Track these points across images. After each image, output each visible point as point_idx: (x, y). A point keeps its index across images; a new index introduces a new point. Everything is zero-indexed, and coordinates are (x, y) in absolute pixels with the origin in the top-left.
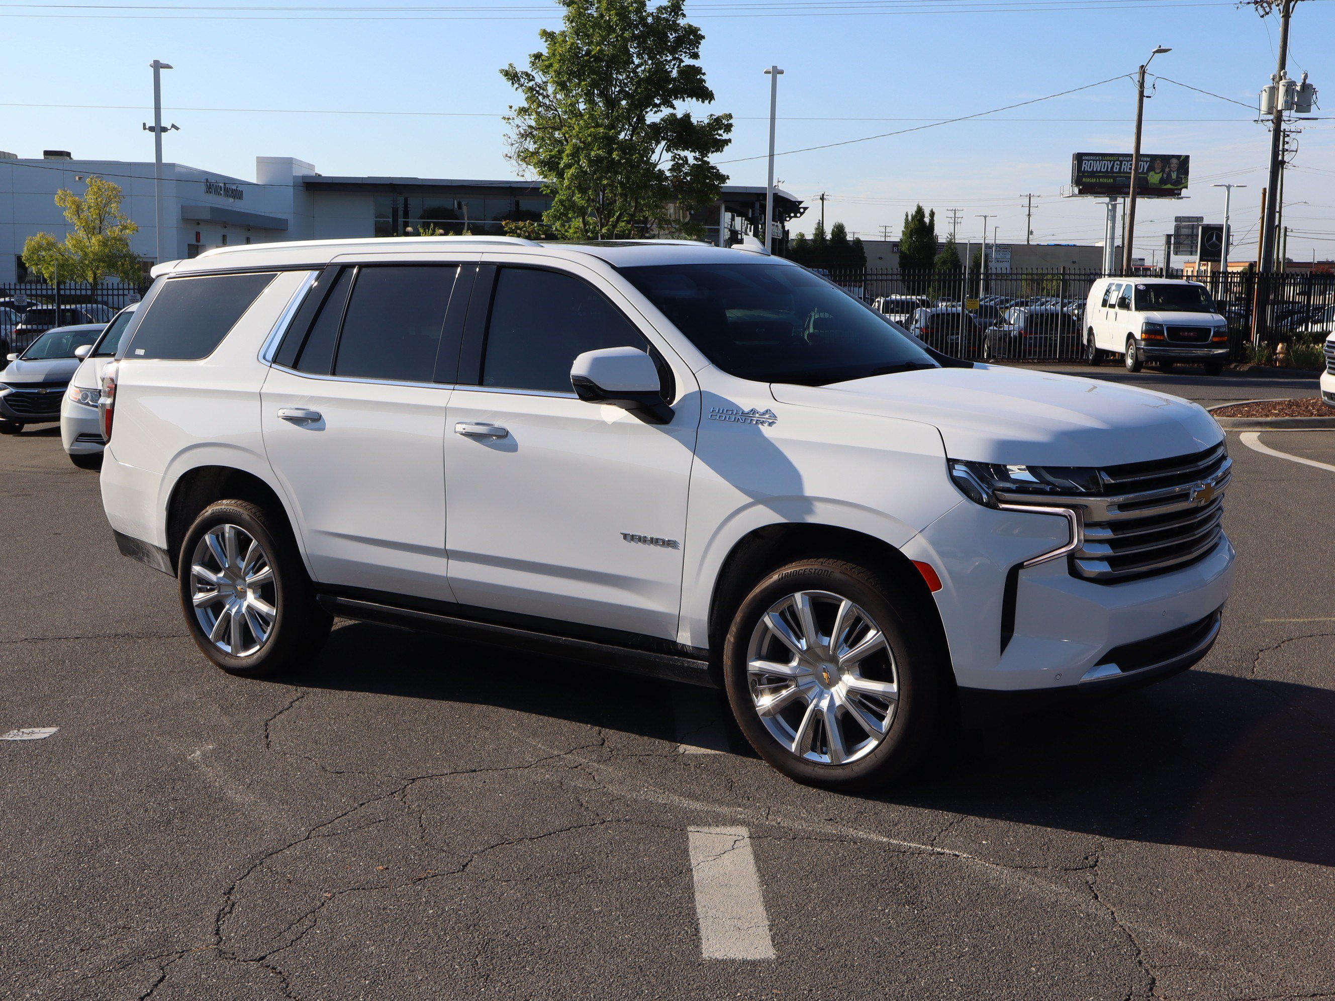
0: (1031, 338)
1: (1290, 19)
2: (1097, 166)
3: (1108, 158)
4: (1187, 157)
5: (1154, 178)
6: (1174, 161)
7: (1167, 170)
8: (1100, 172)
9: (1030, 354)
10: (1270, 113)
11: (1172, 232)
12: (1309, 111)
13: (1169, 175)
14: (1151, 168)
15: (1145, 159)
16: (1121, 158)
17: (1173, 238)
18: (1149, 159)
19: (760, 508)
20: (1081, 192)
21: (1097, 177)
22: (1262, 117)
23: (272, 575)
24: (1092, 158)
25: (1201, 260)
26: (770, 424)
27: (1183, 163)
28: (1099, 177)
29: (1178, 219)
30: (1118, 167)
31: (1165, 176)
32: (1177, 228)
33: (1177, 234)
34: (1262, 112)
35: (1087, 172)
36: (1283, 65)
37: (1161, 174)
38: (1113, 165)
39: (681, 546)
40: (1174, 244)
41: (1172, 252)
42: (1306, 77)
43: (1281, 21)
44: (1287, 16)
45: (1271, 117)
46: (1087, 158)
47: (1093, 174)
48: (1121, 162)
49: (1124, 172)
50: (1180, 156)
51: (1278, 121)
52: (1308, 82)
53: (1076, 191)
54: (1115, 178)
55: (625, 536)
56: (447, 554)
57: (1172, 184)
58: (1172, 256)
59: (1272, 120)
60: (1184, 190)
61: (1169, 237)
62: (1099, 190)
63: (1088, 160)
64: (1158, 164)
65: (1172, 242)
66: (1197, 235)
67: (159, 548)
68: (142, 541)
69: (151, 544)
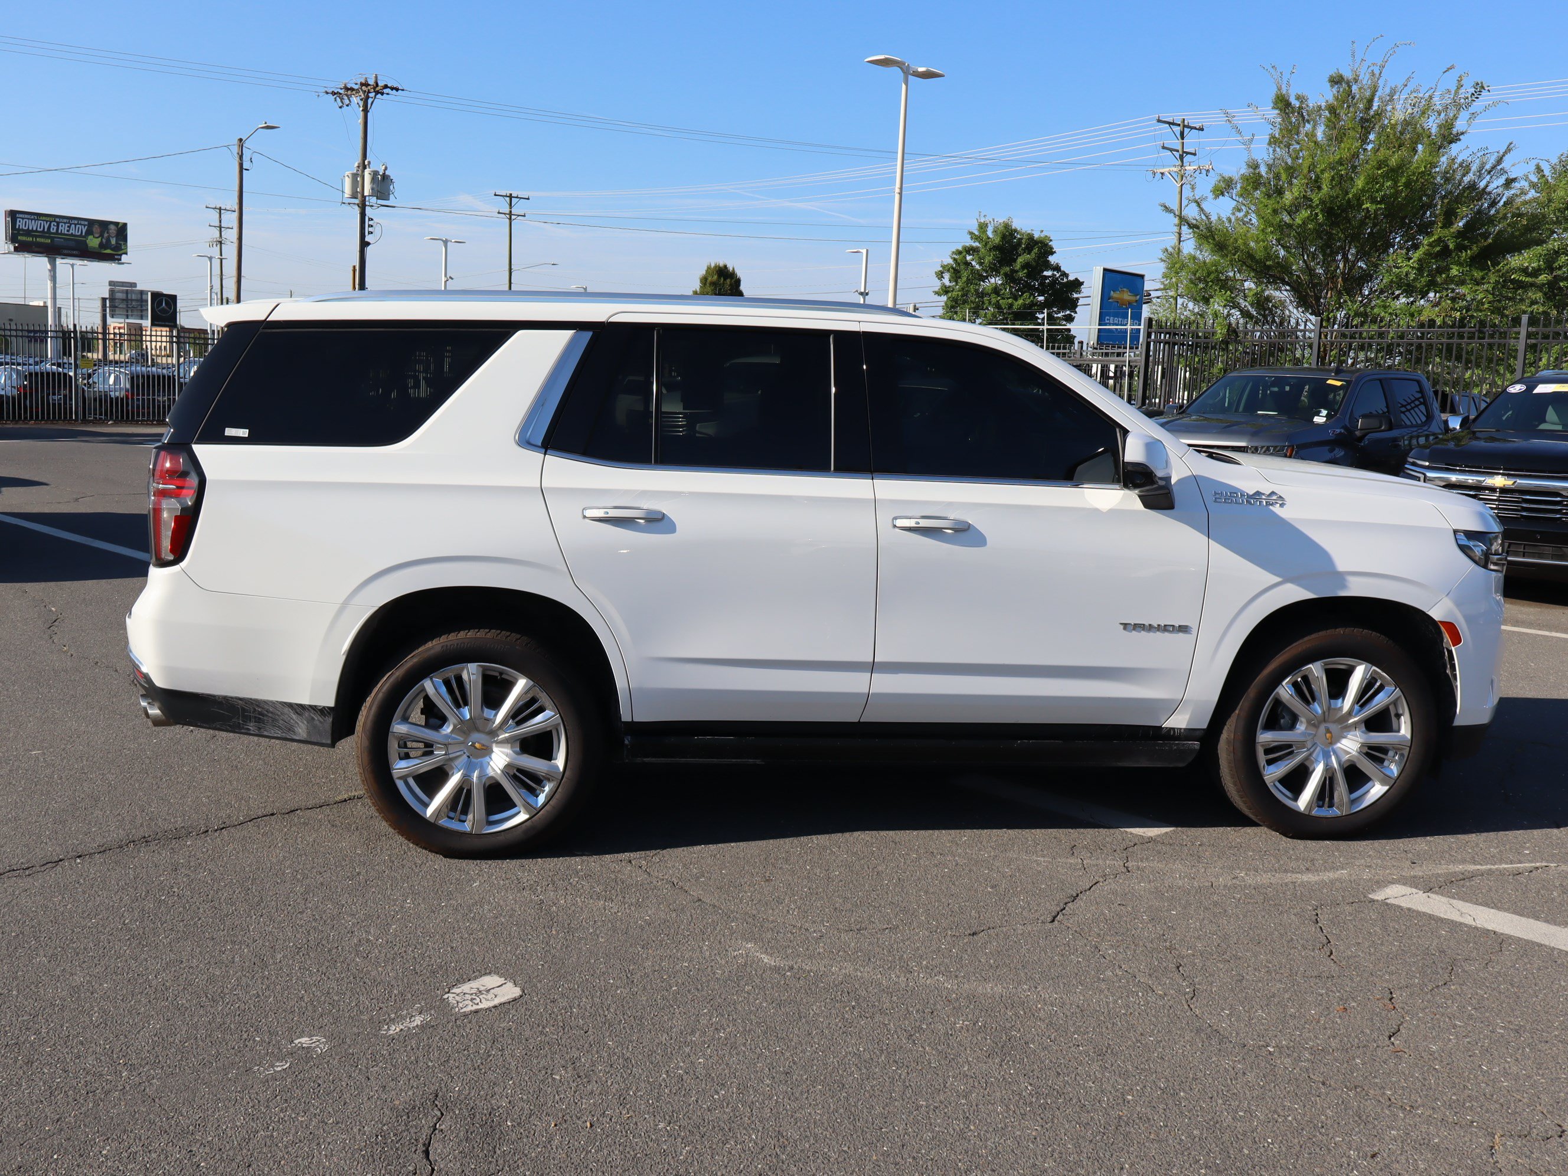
0: (138, 400)
1: (369, 114)
2: (33, 225)
3: (44, 218)
4: (125, 225)
5: (93, 242)
6: (112, 227)
7: (106, 235)
8: (36, 231)
9: (138, 416)
10: (354, 196)
11: (107, 296)
12: (388, 199)
13: (108, 240)
14: (89, 232)
15: (83, 222)
16: (57, 220)
17: (108, 301)
18: (86, 223)
19: (1289, 586)
20: (16, 250)
21: (33, 236)
22: (347, 201)
23: (560, 721)
24: (26, 216)
25: (153, 324)
26: (1282, 505)
27: (122, 230)
28: (36, 237)
29: (111, 283)
30: (55, 228)
31: (104, 241)
32: (112, 292)
33: (112, 299)
34: (346, 196)
35: (23, 230)
36: (365, 156)
37: (100, 239)
38: (50, 226)
39: (1194, 631)
40: (110, 307)
41: (108, 315)
42: (386, 169)
43: (361, 114)
44: (366, 111)
45: (357, 201)
46: (21, 216)
47: (28, 232)
48: (58, 223)
49: (61, 234)
50: (118, 223)
51: (363, 207)
52: (387, 173)
53: (12, 248)
54: (52, 239)
55: (1125, 626)
56: (873, 667)
57: (112, 249)
58: (109, 320)
59: (358, 205)
60: (124, 256)
61: (104, 300)
62: (36, 249)
63: (23, 219)
64: (96, 229)
65: (108, 305)
66: (147, 301)
67: (310, 706)
68: (256, 700)
69: (285, 703)
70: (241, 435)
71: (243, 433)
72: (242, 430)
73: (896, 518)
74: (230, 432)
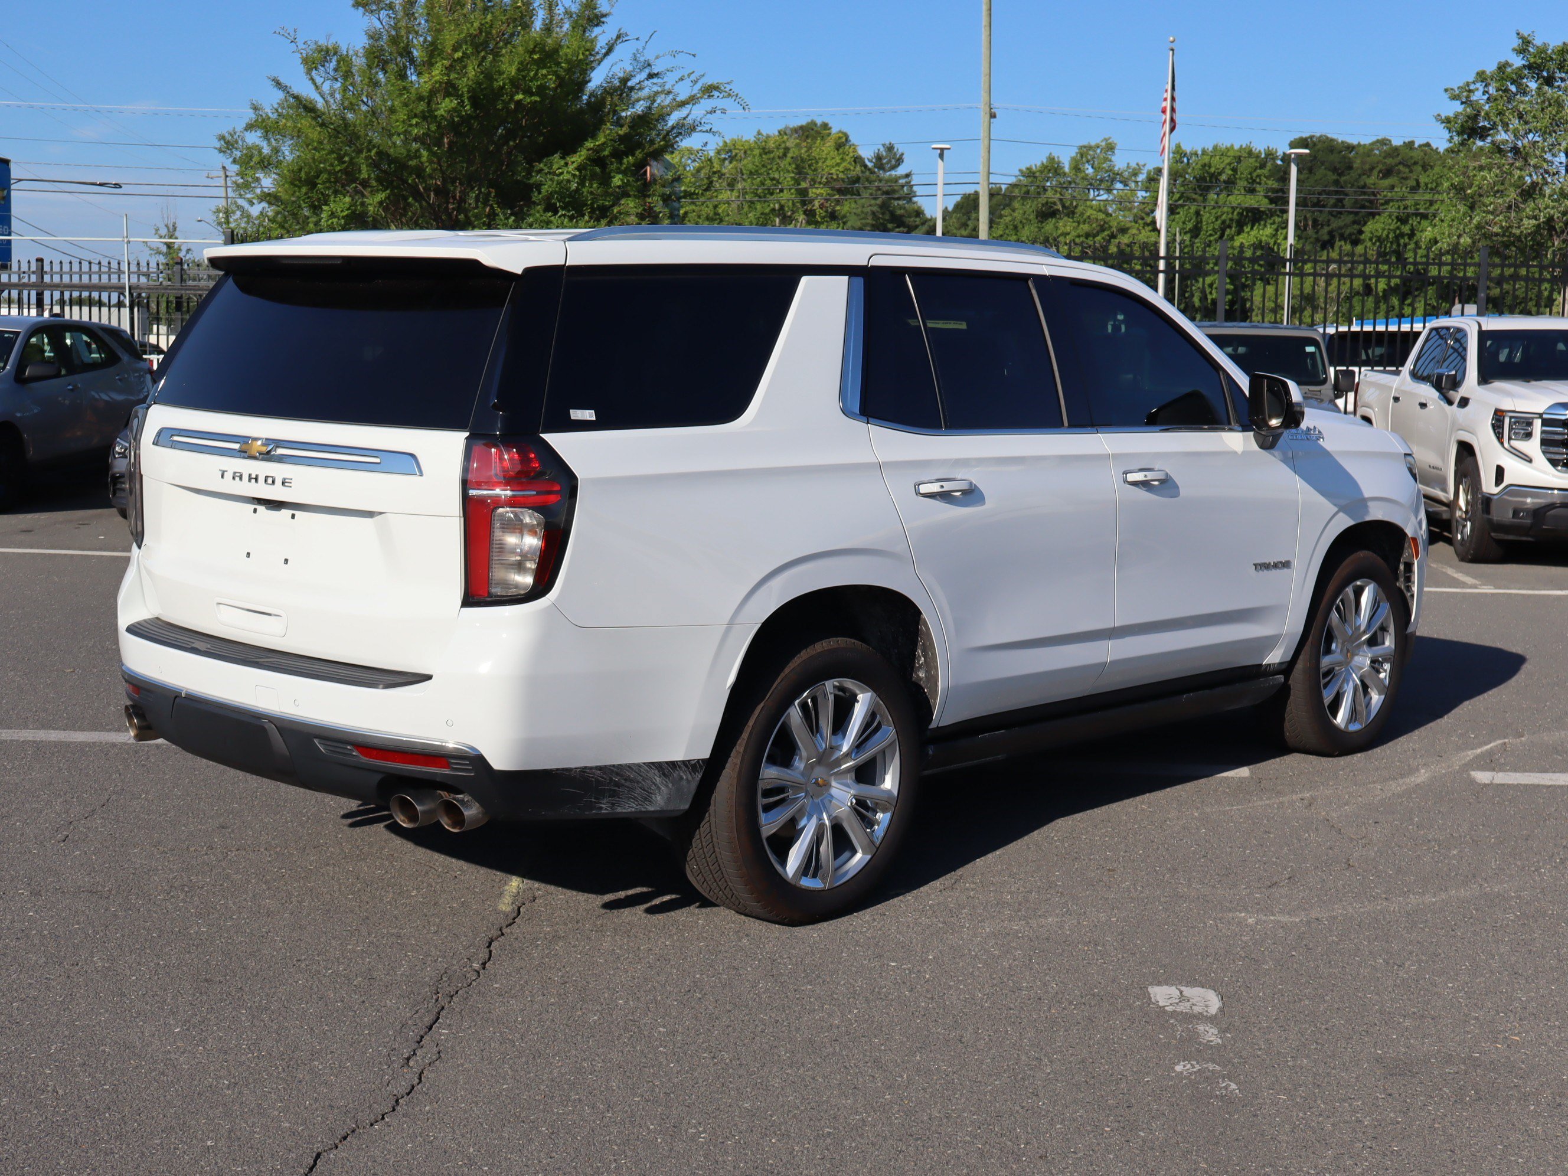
26: (1322, 439)
39: (1291, 566)
55: (1257, 566)
67: (683, 762)
68: (620, 767)
69: (653, 763)
70: (589, 418)
71: (589, 415)
72: (587, 412)
73: (1126, 473)
74: (577, 414)
